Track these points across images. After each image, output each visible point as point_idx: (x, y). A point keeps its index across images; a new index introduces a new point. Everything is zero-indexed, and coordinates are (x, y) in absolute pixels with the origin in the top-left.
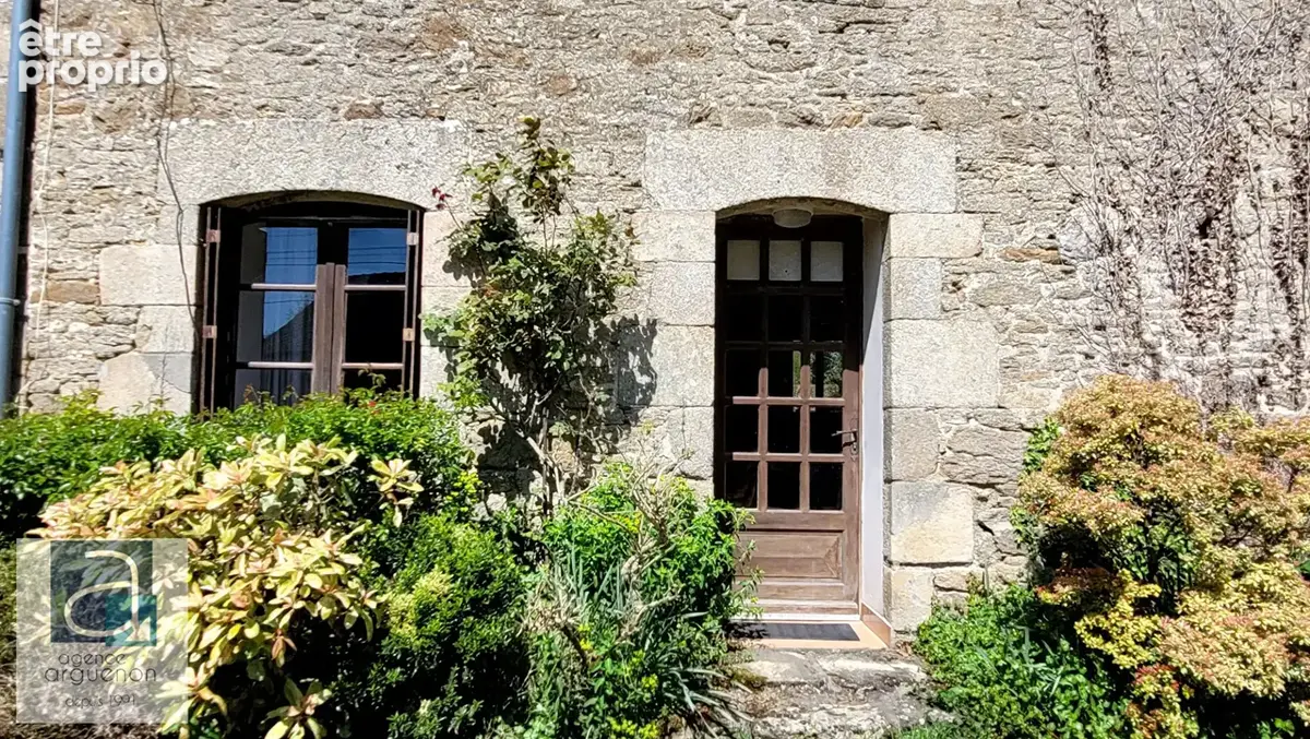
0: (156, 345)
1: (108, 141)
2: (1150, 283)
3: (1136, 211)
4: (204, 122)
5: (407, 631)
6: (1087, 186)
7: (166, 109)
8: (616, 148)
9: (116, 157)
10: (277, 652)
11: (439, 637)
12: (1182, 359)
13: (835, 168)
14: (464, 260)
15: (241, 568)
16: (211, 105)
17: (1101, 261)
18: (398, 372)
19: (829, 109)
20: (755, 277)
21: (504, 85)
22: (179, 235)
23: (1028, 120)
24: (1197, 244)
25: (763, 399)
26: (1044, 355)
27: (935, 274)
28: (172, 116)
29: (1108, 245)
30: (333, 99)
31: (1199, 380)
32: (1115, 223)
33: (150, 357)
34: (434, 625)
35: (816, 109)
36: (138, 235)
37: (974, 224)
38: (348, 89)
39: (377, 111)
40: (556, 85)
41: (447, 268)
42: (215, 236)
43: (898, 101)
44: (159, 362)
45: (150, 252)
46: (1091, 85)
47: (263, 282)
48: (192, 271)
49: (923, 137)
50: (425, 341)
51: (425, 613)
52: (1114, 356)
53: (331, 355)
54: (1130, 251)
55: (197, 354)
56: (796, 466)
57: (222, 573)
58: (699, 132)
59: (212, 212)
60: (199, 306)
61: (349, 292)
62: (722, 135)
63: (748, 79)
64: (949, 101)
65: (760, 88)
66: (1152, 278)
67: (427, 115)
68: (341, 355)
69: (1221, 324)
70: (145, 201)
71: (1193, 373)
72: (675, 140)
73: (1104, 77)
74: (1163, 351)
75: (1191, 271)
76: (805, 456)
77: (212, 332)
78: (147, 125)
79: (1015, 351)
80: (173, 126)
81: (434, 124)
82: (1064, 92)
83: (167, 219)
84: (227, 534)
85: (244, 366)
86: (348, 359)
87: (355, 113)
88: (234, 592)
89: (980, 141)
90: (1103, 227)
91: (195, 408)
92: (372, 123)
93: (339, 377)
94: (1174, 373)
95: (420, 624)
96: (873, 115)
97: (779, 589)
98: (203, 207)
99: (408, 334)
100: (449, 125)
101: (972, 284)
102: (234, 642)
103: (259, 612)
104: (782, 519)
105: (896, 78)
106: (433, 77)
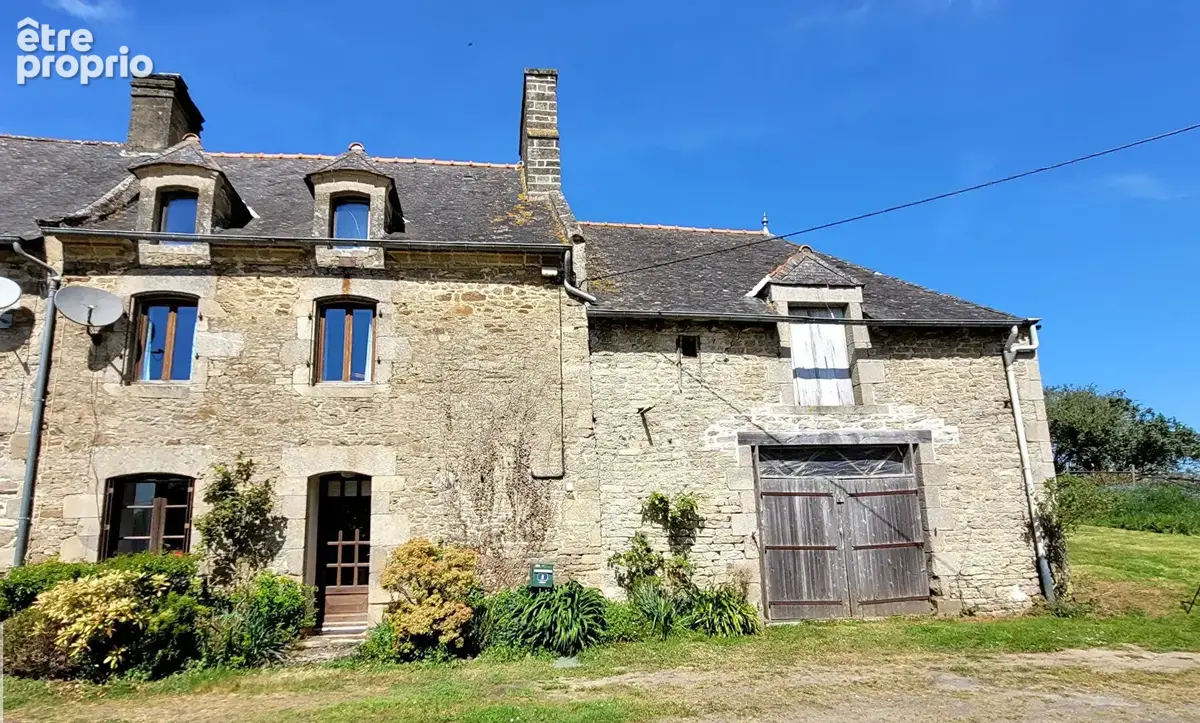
0: (84, 533)
1: (70, 455)
2: (464, 499)
3: (459, 474)
4: (110, 448)
5: (156, 628)
6: (442, 465)
7: (95, 442)
8: (271, 454)
9: (74, 461)
10: (109, 633)
11: (165, 630)
12: (474, 526)
13: (353, 462)
14: (211, 498)
15: (98, 608)
16: (112, 441)
17: (448, 491)
18: (181, 539)
19: (350, 439)
20: (339, 495)
21: (229, 432)
22: (96, 490)
23: (422, 442)
24: (481, 485)
25: (340, 543)
26: (426, 526)
27: (388, 497)
28: (97, 446)
29: (450, 486)
30: (160, 438)
31: (480, 533)
32: (452, 477)
33: (81, 538)
34: (164, 626)
35: (346, 439)
36: (80, 491)
37: (402, 479)
38: (168, 435)
39: (179, 442)
40: (250, 431)
41: (205, 500)
42: (111, 490)
43: (376, 436)
44: (85, 540)
45: (85, 497)
46: (445, 429)
47: (133, 504)
48: (101, 505)
49: (385, 449)
50: (193, 528)
51: (162, 622)
52: (451, 525)
53: (158, 533)
54: (457, 488)
55: (101, 536)
56: (352, 569)
57: (93, 612)
58: (302, 448)
59: (111, 482)
60: (103, 517)
61: (167, 509)
62: (311, 448)
63: (321, 429)
64: (395, 436)
65: (326, 432)
66: (465, 499)
67: (199, 443)
68: (162, 533)
69: (489, 513)
70: (83, 478)
71: (479, 530)
72: (294, 451)
73: (449, 427)
74: (468, 523)
75: (478, 496)
76: (356, 565)
77: (108, 527)
78: (86, 449)
79: (415, 525)
80: (97, 449)
81: (201, 446)
82: (436, 432)
83: (93, 484)
84: (95, 599)
85: (122, 539)
86: (165, 534)
87: (169, 443)
88: (96, 615)
89: (404, 450)
90: (448, 480)
91: (99, 558)
92: (176, 447)
93: (161, 542)
94: (472, 531)
95: (159, 626)
96: (368, 441)
97: (344, 618)
98: (107, 480)
99: (187, 526)
100: (207, 447)
101: (401, 501)
102: (95, 630)
103: (102, 622)
104: (345, 590)
105: (376, 427)
106: (201, 429)
